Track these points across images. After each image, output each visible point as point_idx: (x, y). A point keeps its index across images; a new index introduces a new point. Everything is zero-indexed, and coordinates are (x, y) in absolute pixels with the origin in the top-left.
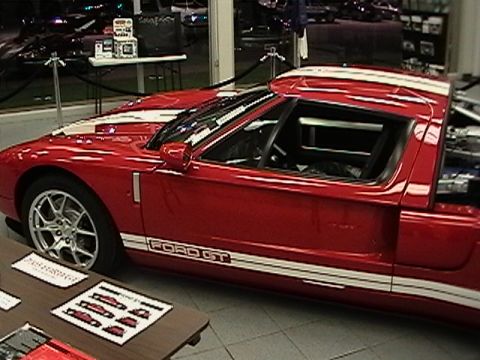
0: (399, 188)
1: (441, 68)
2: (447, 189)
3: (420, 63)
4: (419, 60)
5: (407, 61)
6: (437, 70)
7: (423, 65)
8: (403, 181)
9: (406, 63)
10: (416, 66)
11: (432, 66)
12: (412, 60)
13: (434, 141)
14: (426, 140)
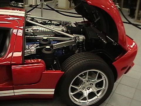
0: (10, 55)
1: (23, 4)
2: (28, 53)
3: (16, 3)
4: (15, 2)
5: (12, 2)
6: (21, 4)
7: (17, 3)
8: (11, 52)
9: (11, 3)
10: (15, 4)
11: (19, 3)
12: (13, 2)
13: (21, 35)
14: (18, 35)
